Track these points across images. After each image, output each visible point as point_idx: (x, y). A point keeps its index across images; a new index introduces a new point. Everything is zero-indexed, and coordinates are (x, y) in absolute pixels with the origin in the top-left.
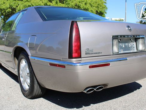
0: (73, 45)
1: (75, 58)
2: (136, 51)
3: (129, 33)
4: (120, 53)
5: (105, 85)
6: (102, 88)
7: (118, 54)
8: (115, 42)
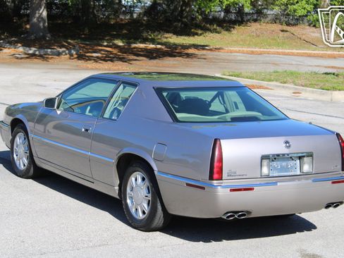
0: (215, 166)
1: (216, 180)
2: (298, 173)
3: (286, 151)
4: (271, 175)
5: (249, 213)
6: (244, 215)
7: (268, 176)
8: (265, 162)
